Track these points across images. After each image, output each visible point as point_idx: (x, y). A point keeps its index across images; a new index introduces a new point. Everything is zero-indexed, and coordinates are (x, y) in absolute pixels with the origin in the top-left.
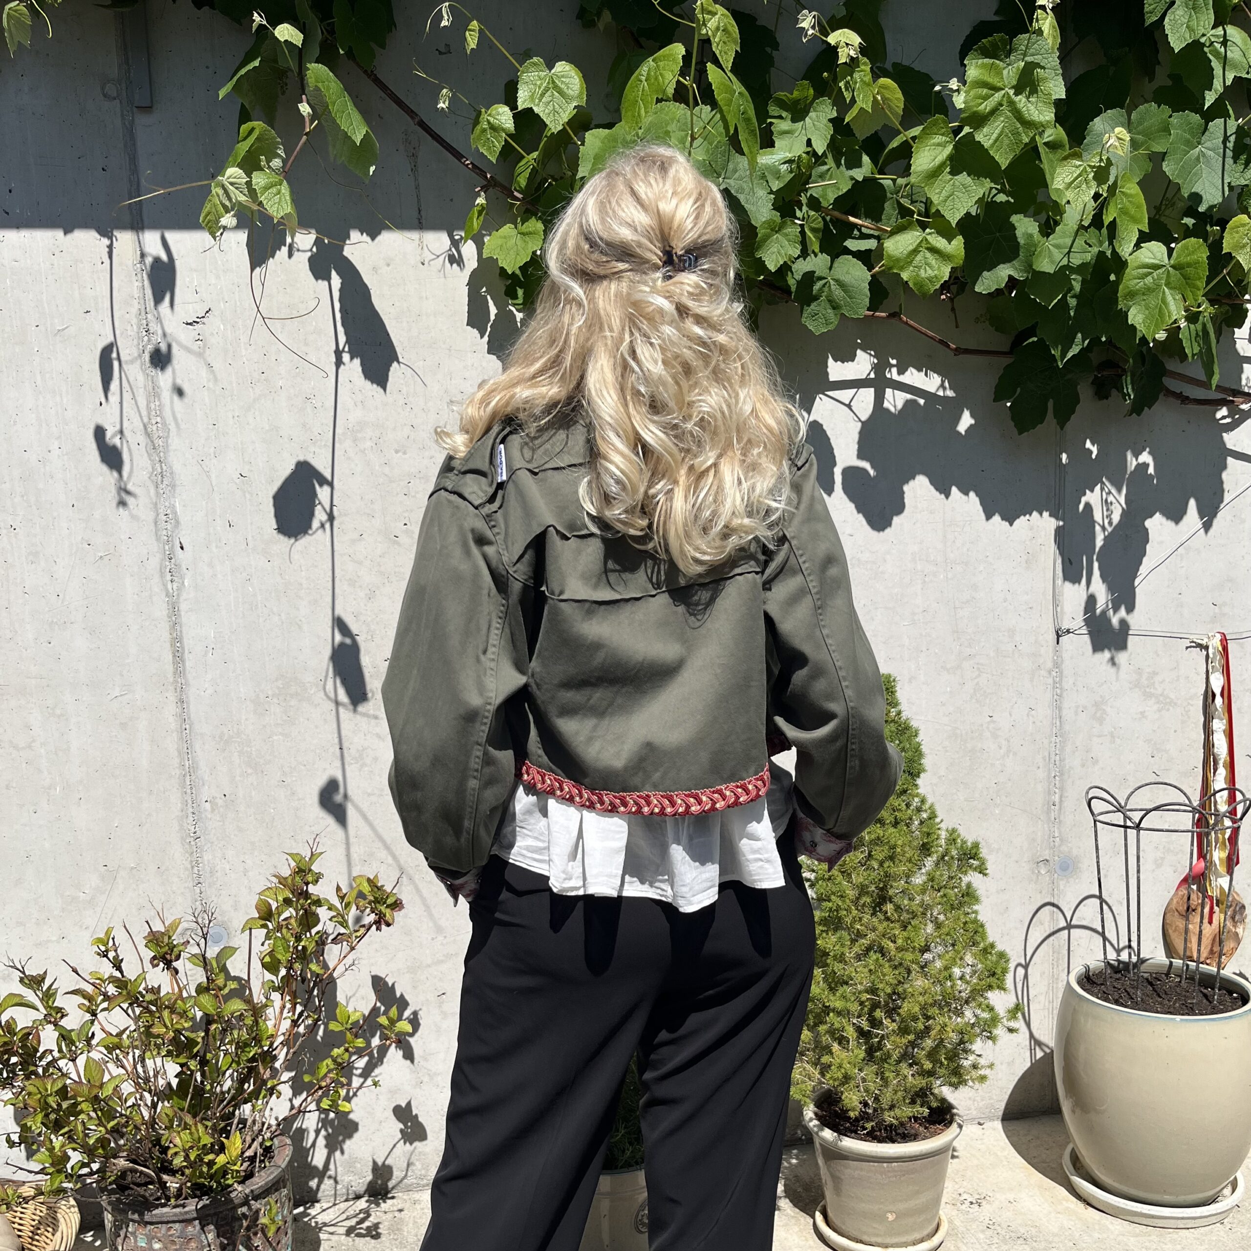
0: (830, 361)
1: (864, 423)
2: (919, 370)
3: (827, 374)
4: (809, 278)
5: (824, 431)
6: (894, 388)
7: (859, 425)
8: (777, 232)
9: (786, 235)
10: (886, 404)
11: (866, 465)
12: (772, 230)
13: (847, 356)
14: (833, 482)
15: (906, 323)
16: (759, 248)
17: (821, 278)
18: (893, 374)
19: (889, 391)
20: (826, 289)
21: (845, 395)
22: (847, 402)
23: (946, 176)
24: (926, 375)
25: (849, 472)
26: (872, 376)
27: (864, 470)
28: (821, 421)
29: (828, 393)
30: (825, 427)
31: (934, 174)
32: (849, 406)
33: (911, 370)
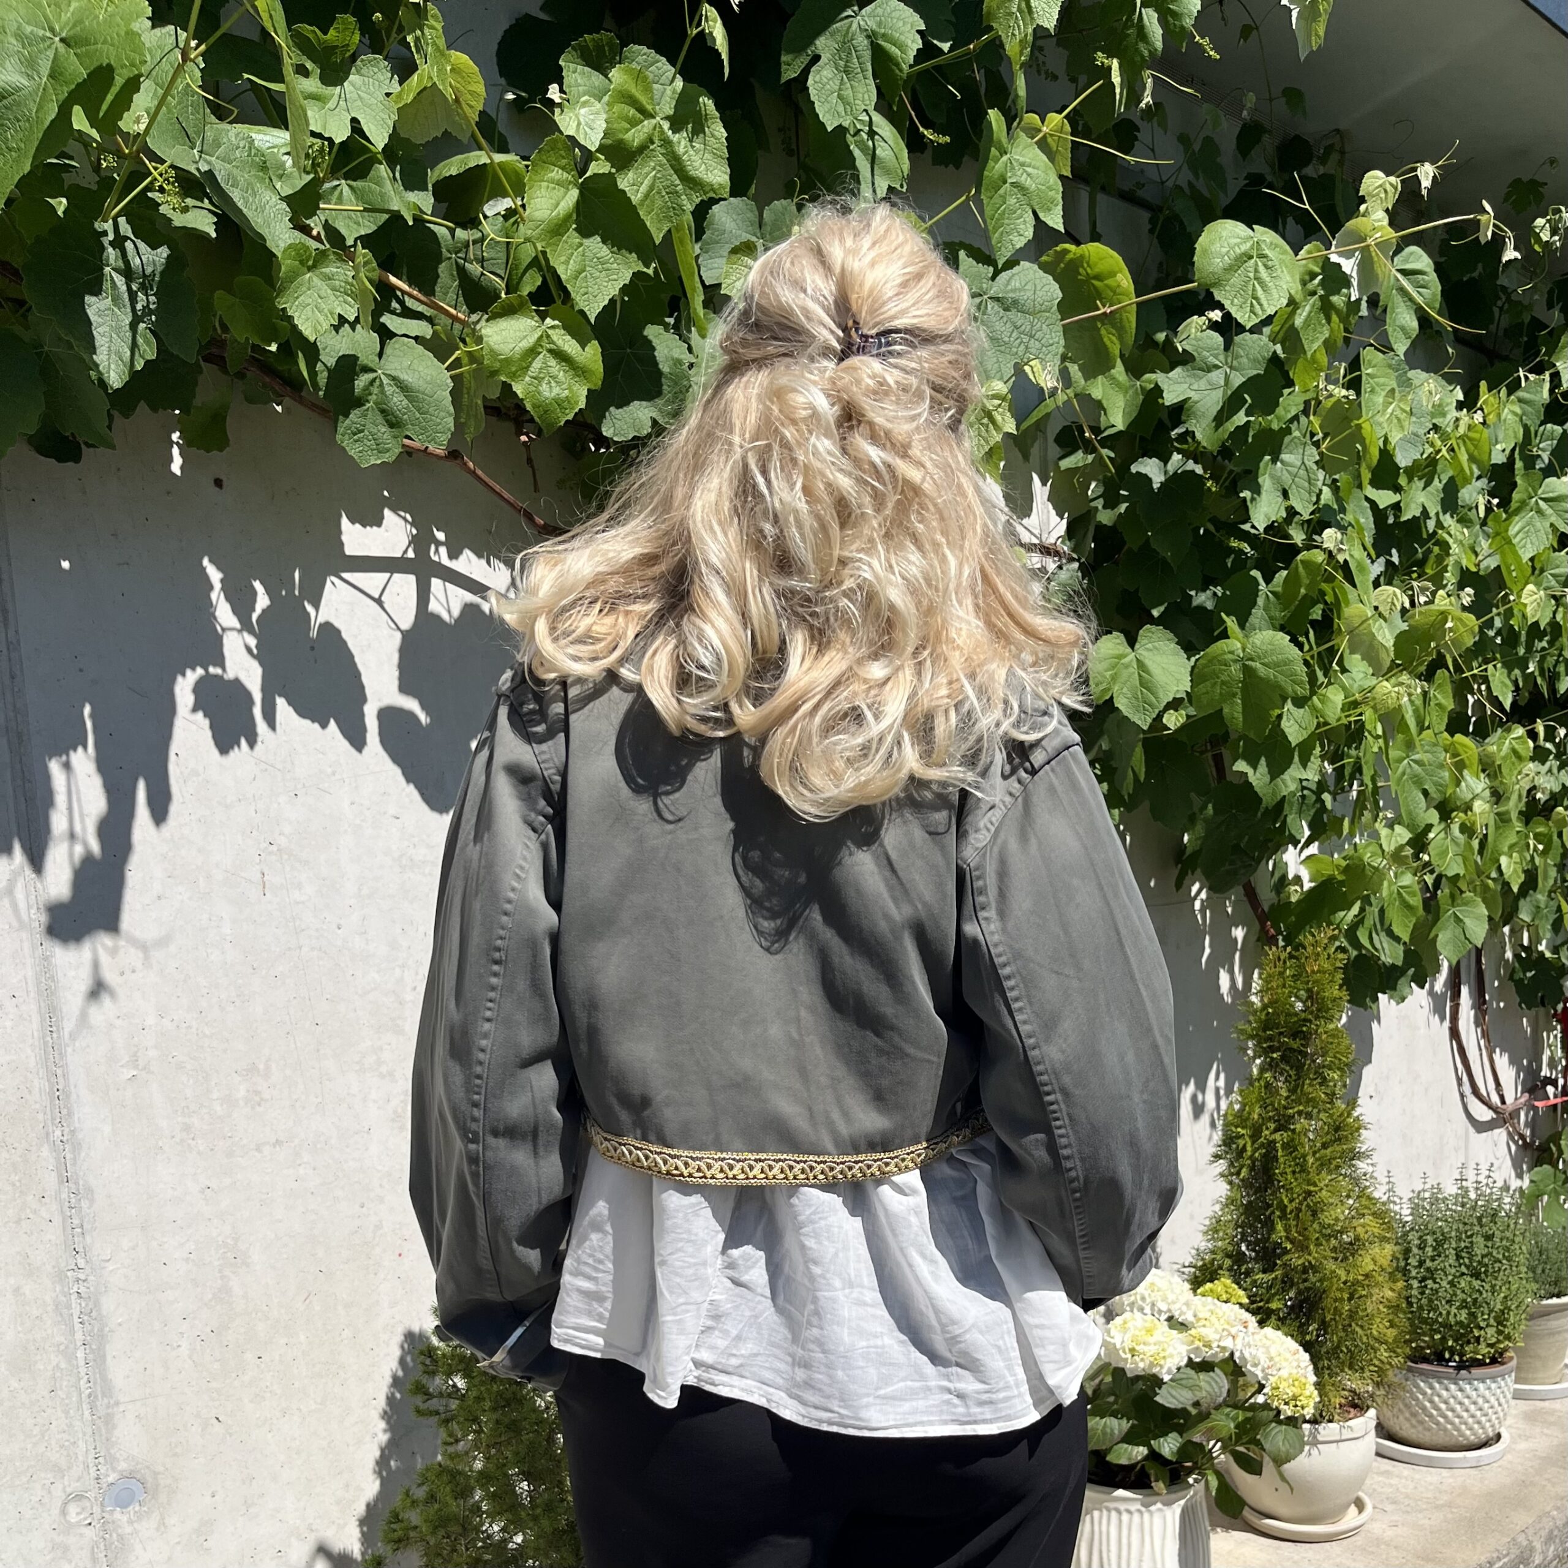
0: (345, 522)
1: (405, 634)
2: (479, 556)
3: (342, 544)
4: (348, 366)
5: (345, 643)
6: (445, 580)
7: (398, 636)
8: (310, 269)
9: (328, 278)
10: (434, 606)
11: (411, 704)
12: (302, 262)
13: (373, 519)
14: (364, 729)
15: (473, 473)
16: (281, 292)
17: (367, 369)
18: (442, 556)
19: (436, 584)
20: (375, 390)
21: (372, 581)
22: (376, 596)
23: (572, 236)
24: (489, 563)
25: (387, 715)
26: (411, 554)
27: (411, 715)
28: (337, 624)
29: (345, 575)
30: (344, 635)
31: (557, 230)
32: (379, 602)
33: (467, 553)
